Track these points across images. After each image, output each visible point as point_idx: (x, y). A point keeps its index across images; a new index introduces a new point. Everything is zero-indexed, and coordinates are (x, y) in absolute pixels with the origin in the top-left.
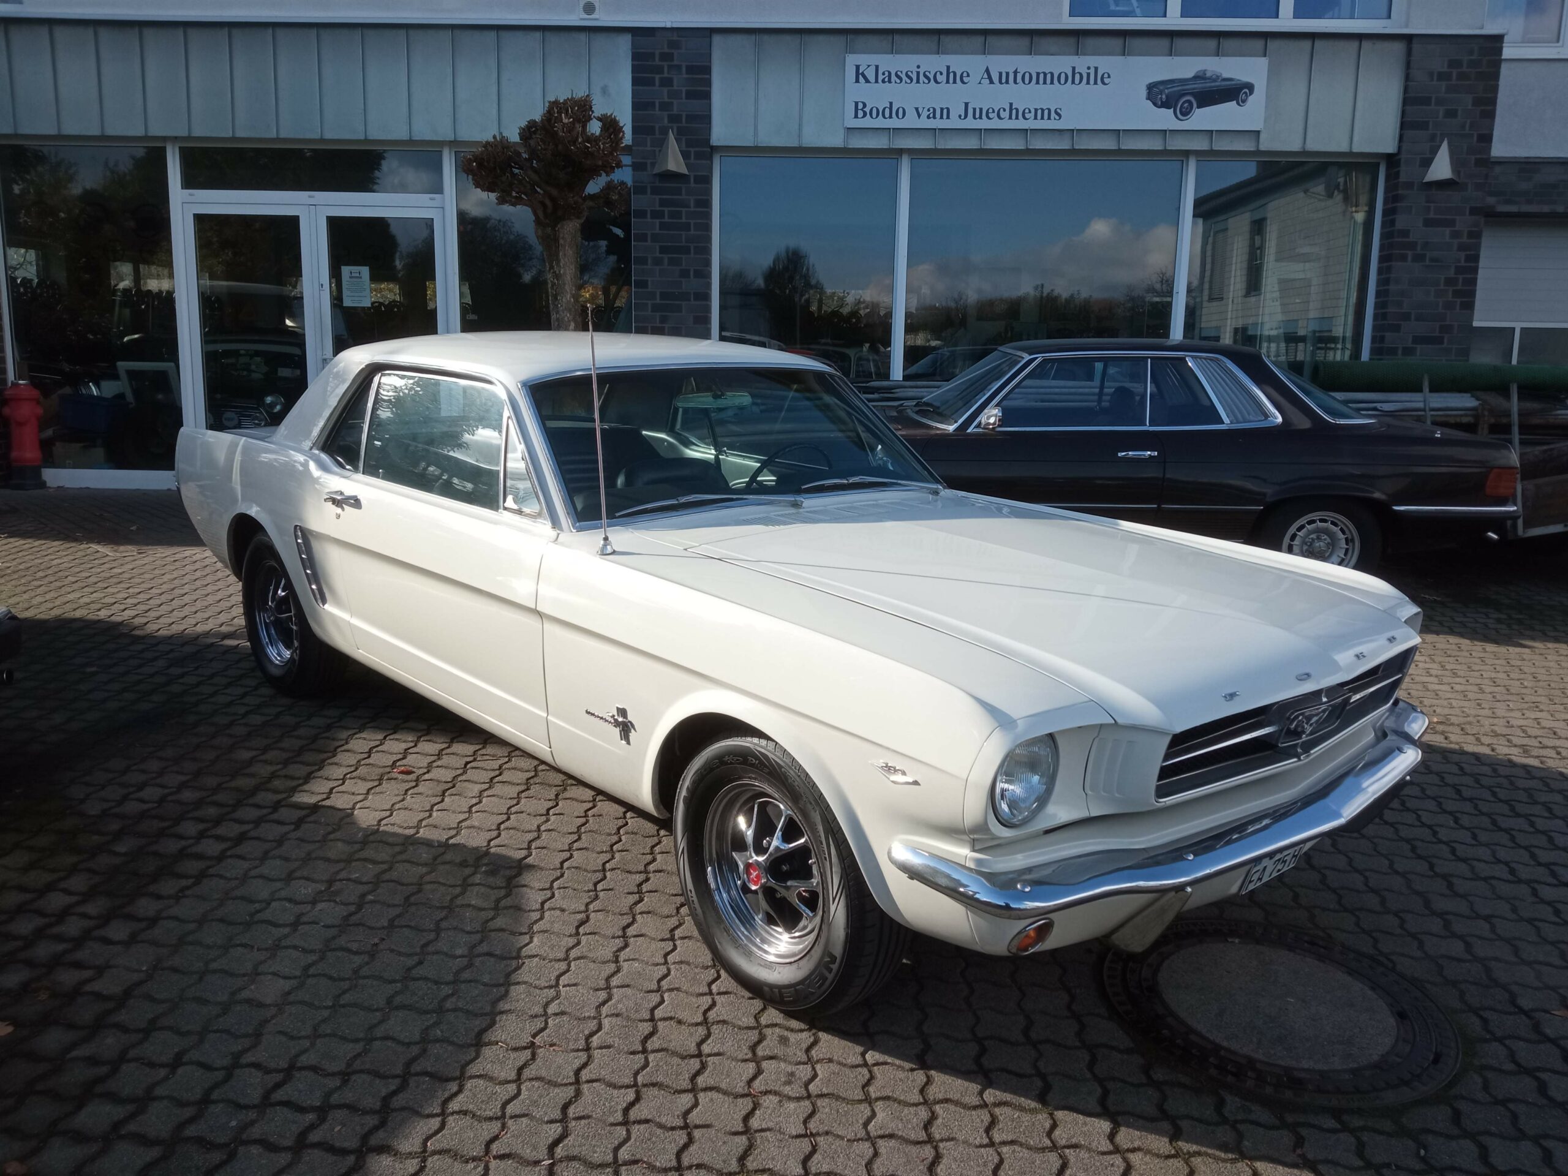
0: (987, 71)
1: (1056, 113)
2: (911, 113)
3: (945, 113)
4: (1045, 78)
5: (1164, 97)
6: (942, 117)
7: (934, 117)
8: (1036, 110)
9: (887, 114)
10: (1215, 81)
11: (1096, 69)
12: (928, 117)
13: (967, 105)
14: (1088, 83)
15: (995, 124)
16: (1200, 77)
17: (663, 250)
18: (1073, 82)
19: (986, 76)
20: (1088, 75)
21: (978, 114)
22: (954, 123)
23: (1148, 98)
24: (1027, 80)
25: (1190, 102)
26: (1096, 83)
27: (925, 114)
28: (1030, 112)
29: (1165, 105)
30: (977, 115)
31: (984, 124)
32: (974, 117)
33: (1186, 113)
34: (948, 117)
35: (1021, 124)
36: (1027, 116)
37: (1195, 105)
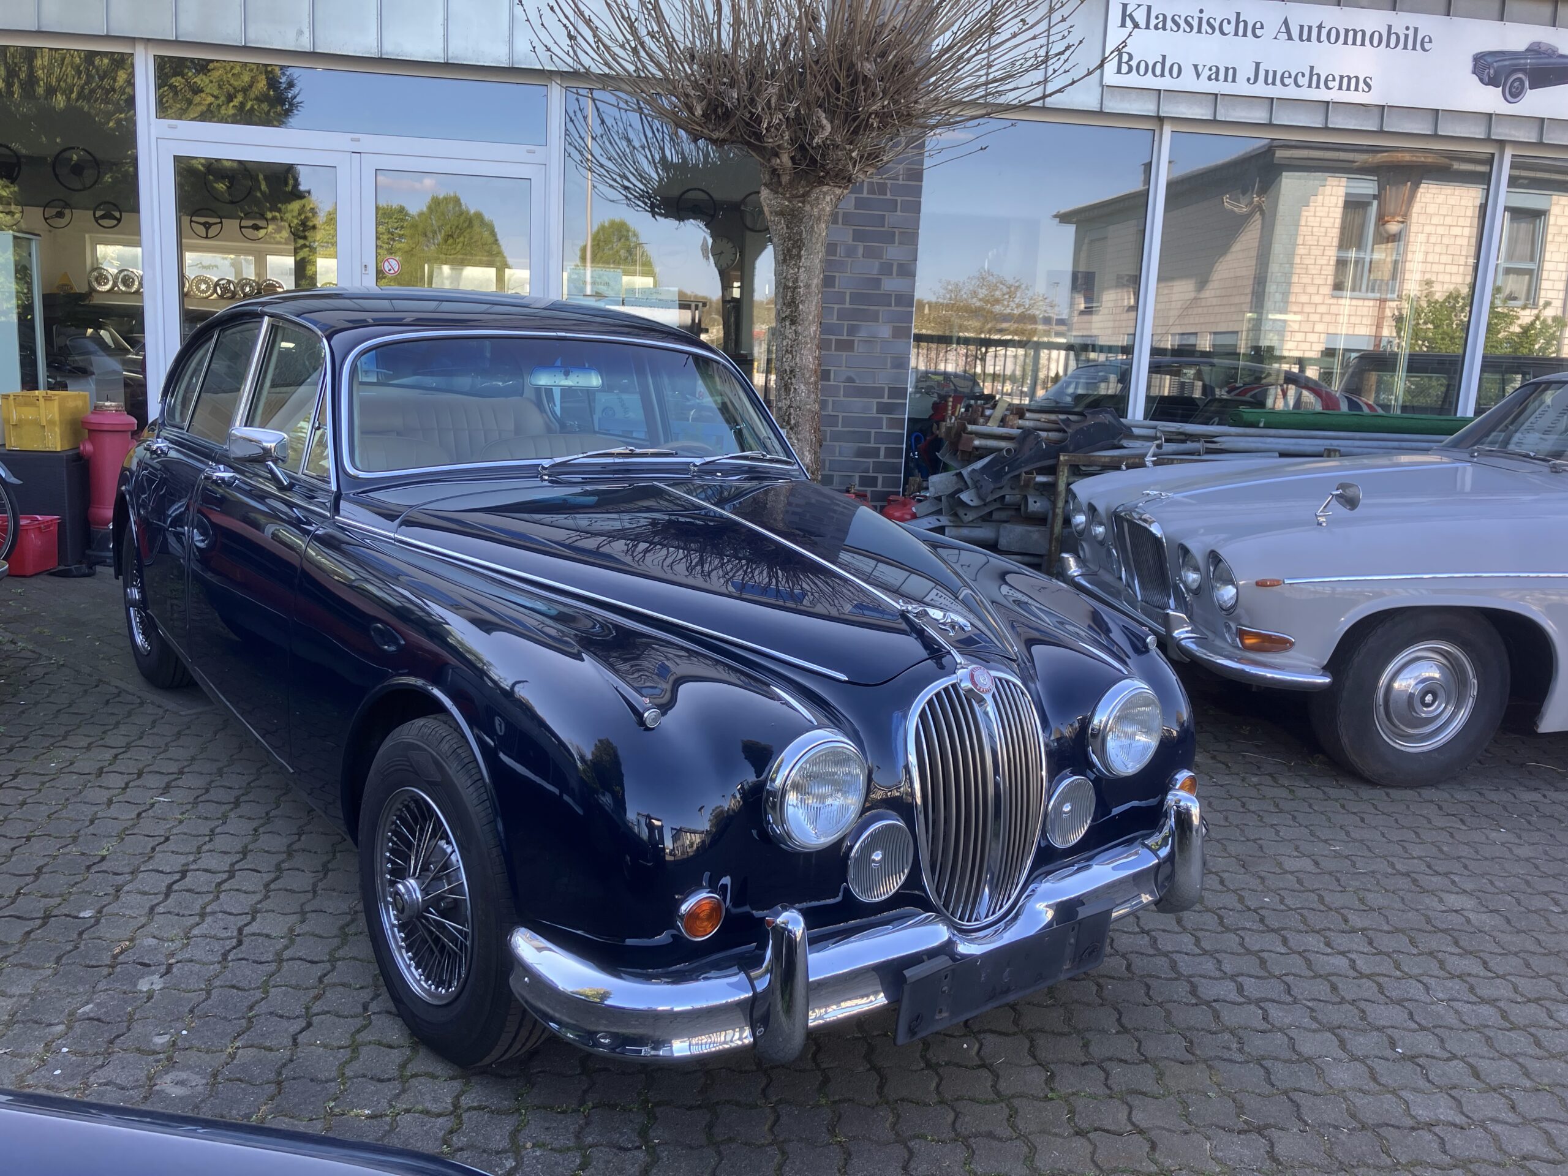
0: (1286, 22)
1: (1365, 82)
2: (1188, 72)
3: (1232, 74)
4: (1353, 37)
5: (1492, 71)
6: (1226, 80)
7: (1217, 79)
8: (1342, 77)
9: (1158, 71)
10: (1550, 56)
11: (1416, 29)
12: (1210, 78)
13: (1258, 65)
14: (1405, 47)
15: (1291, 92)
16: (1535, 50)
17: (858, 236)
18: (1388, 45)
19: (1283, 29)
20: (1407, 36)
21: (1272, 78)
22: (1242, 88)
23: (1474, 73)
24: (1333, 38)
25: (1520, 80)
26: (1414, 48)
27: (1207, 73)
28: (1334, 80)
29: (1492, 82)
30: (1270, 80)
31: (1276, 92)
32: (1266, 83)
33: (1514, 94)
34: (1234, 81)
35: (1323, 95)
36: (1330, 84)
37: (1527, 84)
